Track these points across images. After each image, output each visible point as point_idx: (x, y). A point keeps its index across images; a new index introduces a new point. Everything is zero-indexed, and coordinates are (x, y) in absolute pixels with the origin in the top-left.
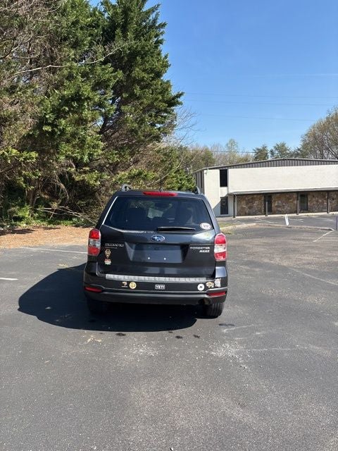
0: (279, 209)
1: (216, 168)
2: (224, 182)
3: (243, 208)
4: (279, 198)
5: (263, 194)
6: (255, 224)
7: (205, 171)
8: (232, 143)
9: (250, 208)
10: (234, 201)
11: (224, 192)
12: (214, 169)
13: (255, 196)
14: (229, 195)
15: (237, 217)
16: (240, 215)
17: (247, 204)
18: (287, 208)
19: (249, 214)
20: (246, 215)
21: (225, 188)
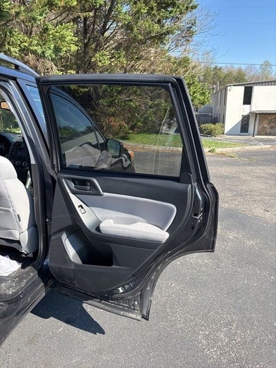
1: (241, 85)
2: (247, 100)
3: (264, 128)
6: (269, 146)
7: (229, 88)
8: (267, 64)
9: (272, 128)
10: (256, 120)
11: (246, 110)
12: (238, 85)
14: (251, 113)
16: (261, 135)
17: (269, 124)
21: (248, 106)
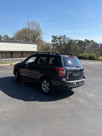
0: (15, 57)
3: (3, 56)
4: (15, 53)
5: (10, 52)
9: (6, 56)
13: (7, 52)
15: (2, 59)
17: (5, 55)
18: (18, 56)
19: (6, 58)
20: (5, 58)
